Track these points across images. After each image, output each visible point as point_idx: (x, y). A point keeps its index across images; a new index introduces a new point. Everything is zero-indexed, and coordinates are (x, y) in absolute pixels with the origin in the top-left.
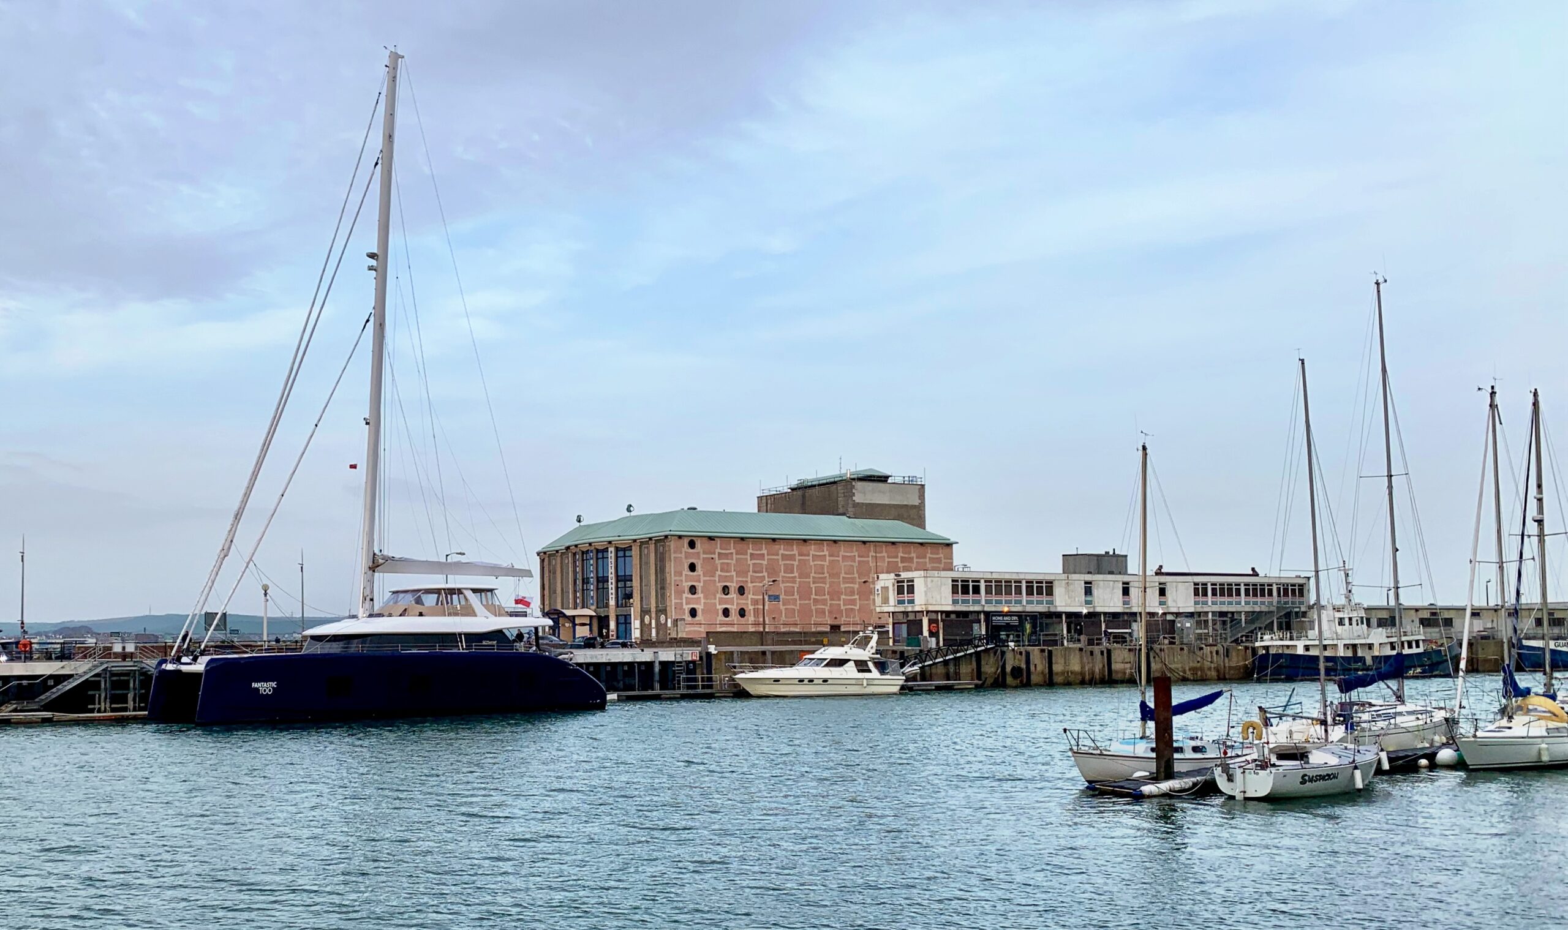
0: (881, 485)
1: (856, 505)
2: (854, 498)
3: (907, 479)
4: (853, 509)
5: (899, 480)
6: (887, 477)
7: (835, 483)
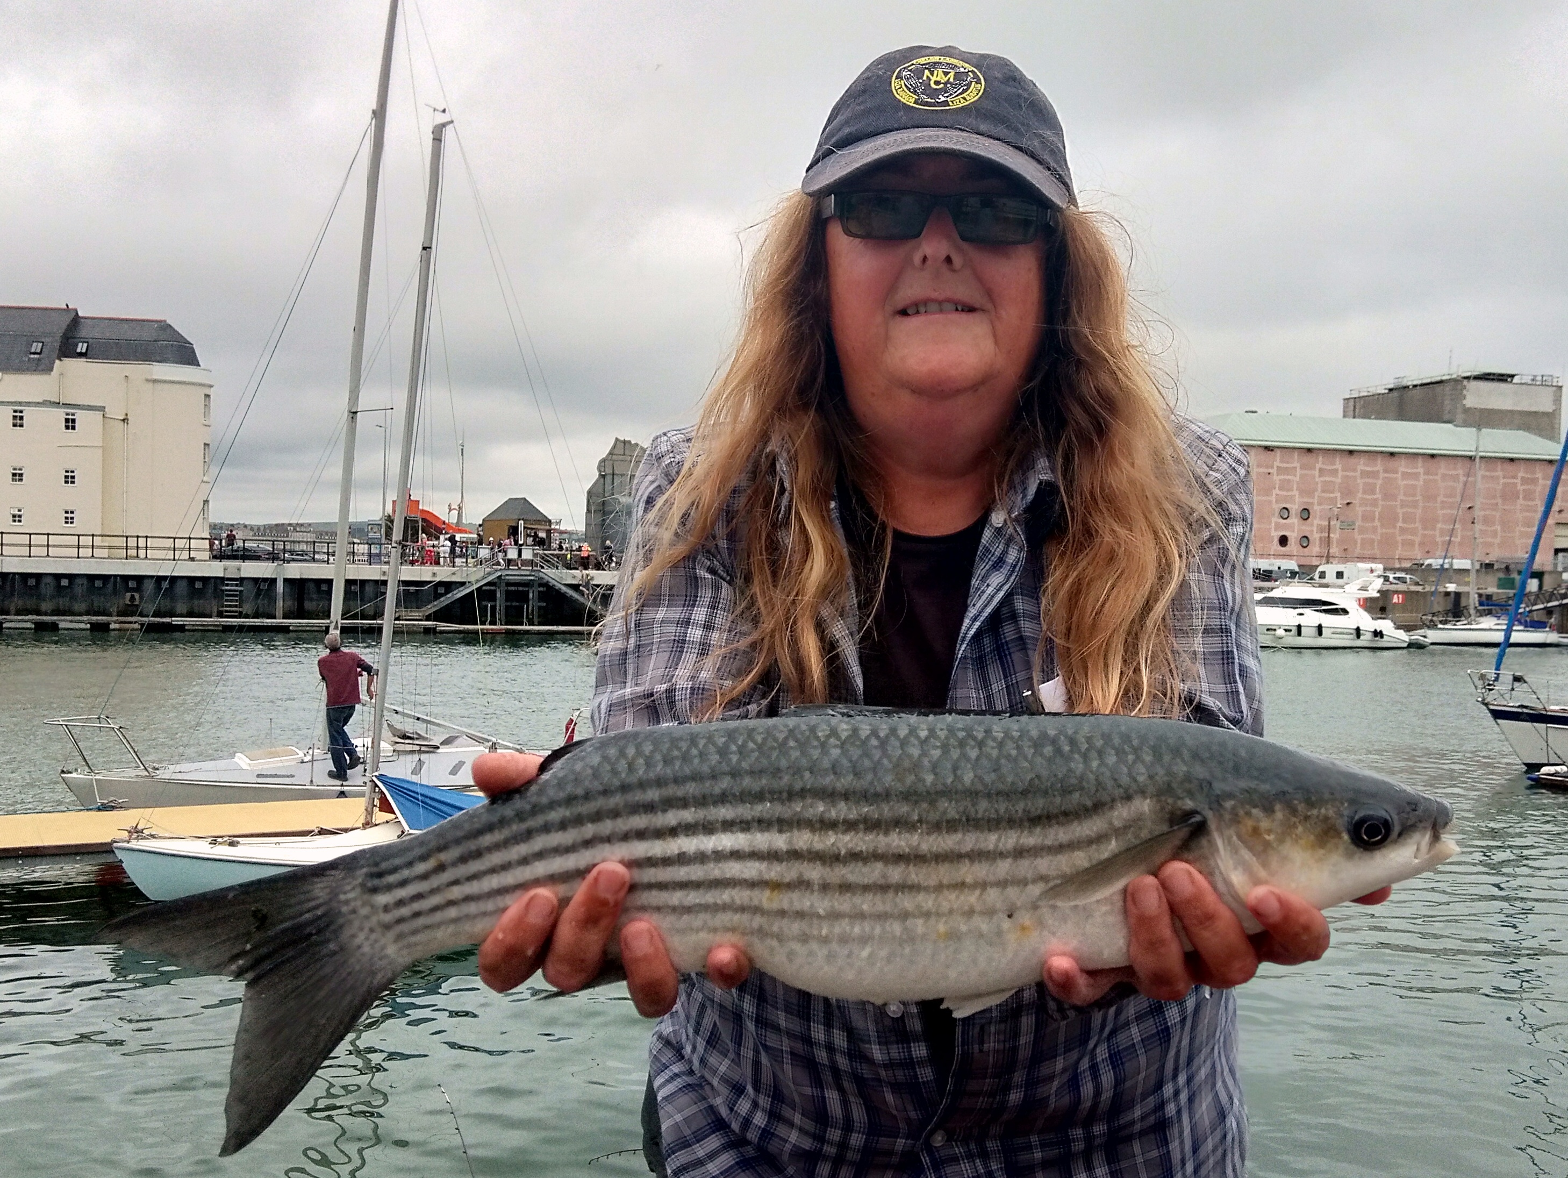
0: (1503, 385)
1: (1467, 410)
2: (1464, 402)
3: (1539, 378)
4: (1463, 416)
5: (1527, 379)
6: (1512, 376)
7: (1441, 382)
